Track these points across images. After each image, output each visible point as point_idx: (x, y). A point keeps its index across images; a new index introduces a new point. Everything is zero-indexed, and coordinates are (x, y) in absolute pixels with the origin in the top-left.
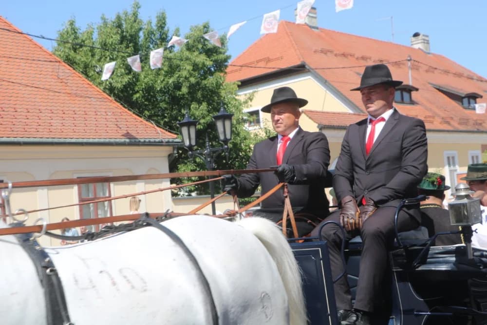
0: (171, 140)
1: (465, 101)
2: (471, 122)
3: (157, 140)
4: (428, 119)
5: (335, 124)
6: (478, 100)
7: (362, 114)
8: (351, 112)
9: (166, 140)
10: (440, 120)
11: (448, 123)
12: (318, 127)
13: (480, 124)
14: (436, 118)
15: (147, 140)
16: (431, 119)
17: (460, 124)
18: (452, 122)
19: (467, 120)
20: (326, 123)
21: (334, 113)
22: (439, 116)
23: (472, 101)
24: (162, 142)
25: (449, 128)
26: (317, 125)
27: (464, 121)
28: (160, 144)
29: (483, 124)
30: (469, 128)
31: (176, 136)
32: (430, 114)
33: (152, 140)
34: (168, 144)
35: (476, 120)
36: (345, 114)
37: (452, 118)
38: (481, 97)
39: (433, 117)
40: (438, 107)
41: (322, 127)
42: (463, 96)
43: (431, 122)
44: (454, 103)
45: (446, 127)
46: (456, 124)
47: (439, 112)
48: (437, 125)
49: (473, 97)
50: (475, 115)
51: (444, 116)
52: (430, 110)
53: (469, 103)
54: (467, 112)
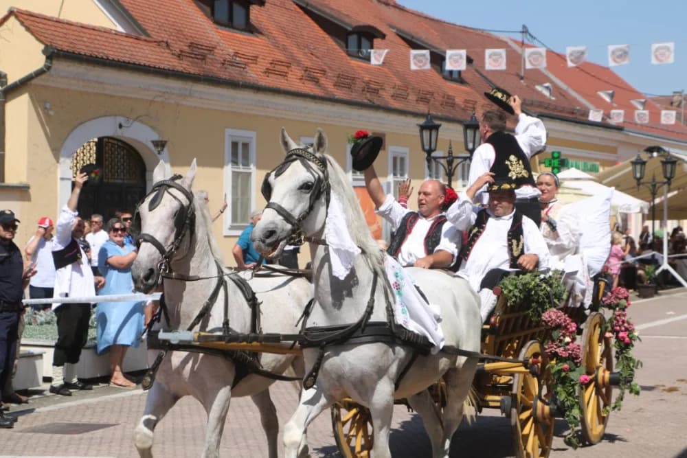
1: (353, 39)
2: (359, 85)
4: (277, 68)
5: (83, 50)
6: (376, 41)
7: (143, 37)
8: (120, 29)
10: (300, 73)
11: (316, 81)
12: (44, 52)
13: (376, 91)
14: (294, 68)
16: (285, 69)
17: (337, 85)
18: (323, 81)
19: (353, 79)
20: (64, 45)
21: (83, 27)
22: (298, 63)
23: (365, 42)
25: (317, 91)
26: (42, 47)
27: (346, 81)
29: (381, 92)
30: (355, 97)
32: (283, 59)
35: (368, 83)
36: (107, 32)
37: (324, 72)
38: (383, 36)
39: (288, 65)
40: (298, 45)
41: (53, 54)
42: (349, 29)
43: (284, 75)
44: (330, 42)
45: (309, 88)
46: (329, 85)
47: (300, 56)
48: (294, 82)
49: (369, 35)
50: (367, 70)
51: (309, 64)
52: (285, 49)
53: (359, 46)
54: (354, 63)
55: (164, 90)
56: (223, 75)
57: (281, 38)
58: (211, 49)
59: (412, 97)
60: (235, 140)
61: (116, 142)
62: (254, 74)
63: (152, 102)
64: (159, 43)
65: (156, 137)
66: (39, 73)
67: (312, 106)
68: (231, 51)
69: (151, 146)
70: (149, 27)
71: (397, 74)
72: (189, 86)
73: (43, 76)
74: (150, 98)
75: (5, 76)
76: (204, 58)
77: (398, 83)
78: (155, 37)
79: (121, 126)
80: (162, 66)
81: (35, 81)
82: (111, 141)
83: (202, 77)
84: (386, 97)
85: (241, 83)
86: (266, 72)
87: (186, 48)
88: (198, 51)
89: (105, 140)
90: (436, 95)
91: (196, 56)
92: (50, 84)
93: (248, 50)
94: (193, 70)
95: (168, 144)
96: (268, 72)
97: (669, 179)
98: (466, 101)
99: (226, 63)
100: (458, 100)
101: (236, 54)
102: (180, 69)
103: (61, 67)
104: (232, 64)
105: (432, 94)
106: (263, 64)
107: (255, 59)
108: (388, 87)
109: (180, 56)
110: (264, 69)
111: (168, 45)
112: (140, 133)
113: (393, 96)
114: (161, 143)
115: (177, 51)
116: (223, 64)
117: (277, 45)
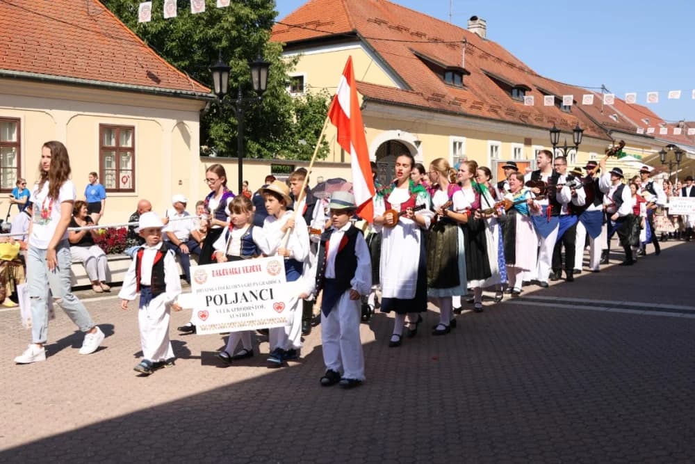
0: (204, 94)
1: (515, 91)
2: (518, 114)
3: (189, 93)
4: (477, 105)
5: (382, 97)
6: (527, 92)
7: (410, 91)
8: (399, 87)
9: (200, 94)
10: (488, 108)
11: (496, 112)
12: (363, 98)
13: (527, 117)
14: (485, 105)
15: (179, 92)
16: (480, 106)
17: (506, 114)
18: (499, 111)
19: (515, 111)
20: (372, 95)
21: (382, 87)
22: (487, 103)
23: (521, 93)
24: (195, 95)
25: (497, 117)
26: (362, 96)
27: (511, 111)
28: (192, 97)
29: (529, 118)
30: (516, 120)
31: (210, 90)
32: (480, 101)
33: (184, 92)
34: (201, 98)
35: (523, 112)
36: (391, 89)
37: (500, 108)
38: (530, 90)
39: (482, 104)
40: (487, 95)
41: (367, 100)
42: (513, 86)
43: (480, 109)
44: (503, 92)
45: (493, 116)
46: (502, 114)
47: (488, 99)
48: (485, 112)
49: (523, 89)
50: (523, 107)
51: (492, 104)
52: (480, 96)
53: (518, 95)
54: (515, 103)
55: (420, 116)
56: (449, 109)
57: (480, 92)
58: (443, 96)
59: (545, 120)
60: (455, 141)
61: (396, 142)
62: (465, 108)
63: (414, 123)
64: (417, 94)
65: (416, 140)
67: (494, 124)
68: (453, 97)
69: (414, 144)
70: (413, 86)
72: (432, 114)
74: (413, 121)
76: (440, 101)
77: (537, 112)
78: (417, 91)
79: (399, 135)
80: (419, 105)
82: (394, 142)
83: (439, 110)
84: (532, 120)
85: (458, 113)
86: (470, 108)
87: (431, 96)
88: (437, 97)
89: (391, 141)
90: (558, 119)
91: (436, 100)
92: (366, 114)
93: (462, 97)
94: (434, 107)
95: (421, 144)
96: (472, 107)
97: (678, 161)
98: (573, 123)
99: (451, 103)
100: (569, 122)
101: (456, 99)
102: (428, 106)
103: (371, 106)
104: (453, 103)
105: (556, 119)
106: (469, 104)
107: (465, 101)
108: (533, 115)
109: (428, 100)
110: (469, 106)
111: (422, 94)
112: (408, 138)
113: (535, 119)
114: (418, 143)
115: (427, 98)
116: (449, 103)
117: (476, 94)
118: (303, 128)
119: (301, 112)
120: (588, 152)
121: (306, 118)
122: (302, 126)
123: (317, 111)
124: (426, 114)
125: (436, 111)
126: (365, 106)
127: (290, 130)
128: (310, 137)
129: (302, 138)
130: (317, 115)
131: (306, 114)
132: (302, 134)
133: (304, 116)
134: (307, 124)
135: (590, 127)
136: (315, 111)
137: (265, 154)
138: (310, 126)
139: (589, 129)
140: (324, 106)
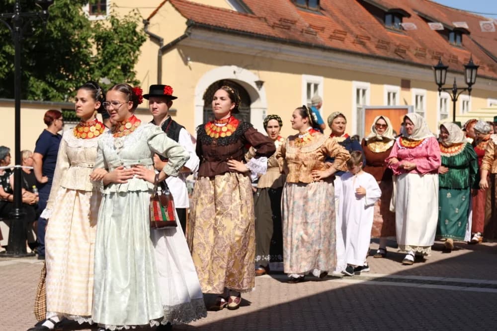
1: (389, 18)
2: (393, 48)
4: (337, 35)
5: (211, 22)
6: (404, 19)
7: (250, 15)
8: (235, 10)
10: (352, 39)
11: (363, 44)
12: (186, 23)
14: (348, 35)
16: (343, 36)
17: (377, 47)
18: (368, 43)
19: (388, 43)
20: (199, 19)
21: (212, 8)
22: (352, 33)
23: (396, 19)
25: (365, 51)
26: (185, 20)
27: (383, 44)
29: (407, 52)
30: (391, 55)
32: (341, 29)
35: (400, 45)
36: (226, 11)
37: (369, 39)
38: (409, 16)
39: (345, 33)
40: (352, 21)
41: (192, 25)
42: (386, 11)
43: (342, 40)
44: (373, 19)
45: (359, 48)
46: (372, 47)
47: (353, 28)
48: (348, 44)
49: (399, 14)
50: (398, 38)
51: (359, 33)
52: (343, 24)
53: (393, 21)
54: (389, 33)
55: (263, 49)
56: (301, 39)
58: (294, 22)
59: (429, 56)
60: (310, 82)
61: (231, 83)
62: (322, 38)
63: (254, 57)
64: (259, 18)
65: (257, 79)
66: (183, 37)
67: (360, 60)
68: (307, 24)
69: (254, 85)
70: (254, 8)
71: (419, 41)
72: (279, 46)
73: (185, 40)
74: (254, 54)
75: (162, 40)
76: (289, 28)
77: (419, 46)
78: (258, 15)
79: (235, 72)
80: (262, 33)
81: (181, 43)
82: (228, 82)
83: (288, 41)
84: (411, 55)
85: (313, 44)
86: (330, 38)
87: (277, 22)
88: (286, 23)
89: (225, 82)
90: (445, 55)
91: (284, 27)
92: (190, 44)
93: (319, 24)
94: (282, 36)
95: (264, 85)
96: (331, 37)
98: (465, 58)
99: (304, 32)
100: (461, 59)
101: (311, 26)
102: (274, 35)
103: (198, 33)
104: (308, 32)
105: (442, 54)
106: (328, 33)
107: (323, 29)
108: (412, 49)
109: (273, 27)
110: (328, 36)
111: (266, 20)
112: (247, 76)
113: (415, 55)
114: (260, 84)
115: (272, 24)
116: (302, 32)
117: (337, 21)
118: (106, 62)
119: (103, 39)
120: (486, 97)
121: (110, 49)
122: (104, 58)
123: (125, 39)
124: (271, 45)
125: (283, 42)
126: (190, 34)
127: (88, 64)
128: (115, 75)
129: (104, 75)
130: (124, 44)
131: (110, 44)
132: (105, 69)
133: (107, 46)
134: (112, 56)
135: (488, 65)
136: (122, 39)
137: (54, 97)
138: (115, 59)
139: (487, 68)
140: (135, 33)
